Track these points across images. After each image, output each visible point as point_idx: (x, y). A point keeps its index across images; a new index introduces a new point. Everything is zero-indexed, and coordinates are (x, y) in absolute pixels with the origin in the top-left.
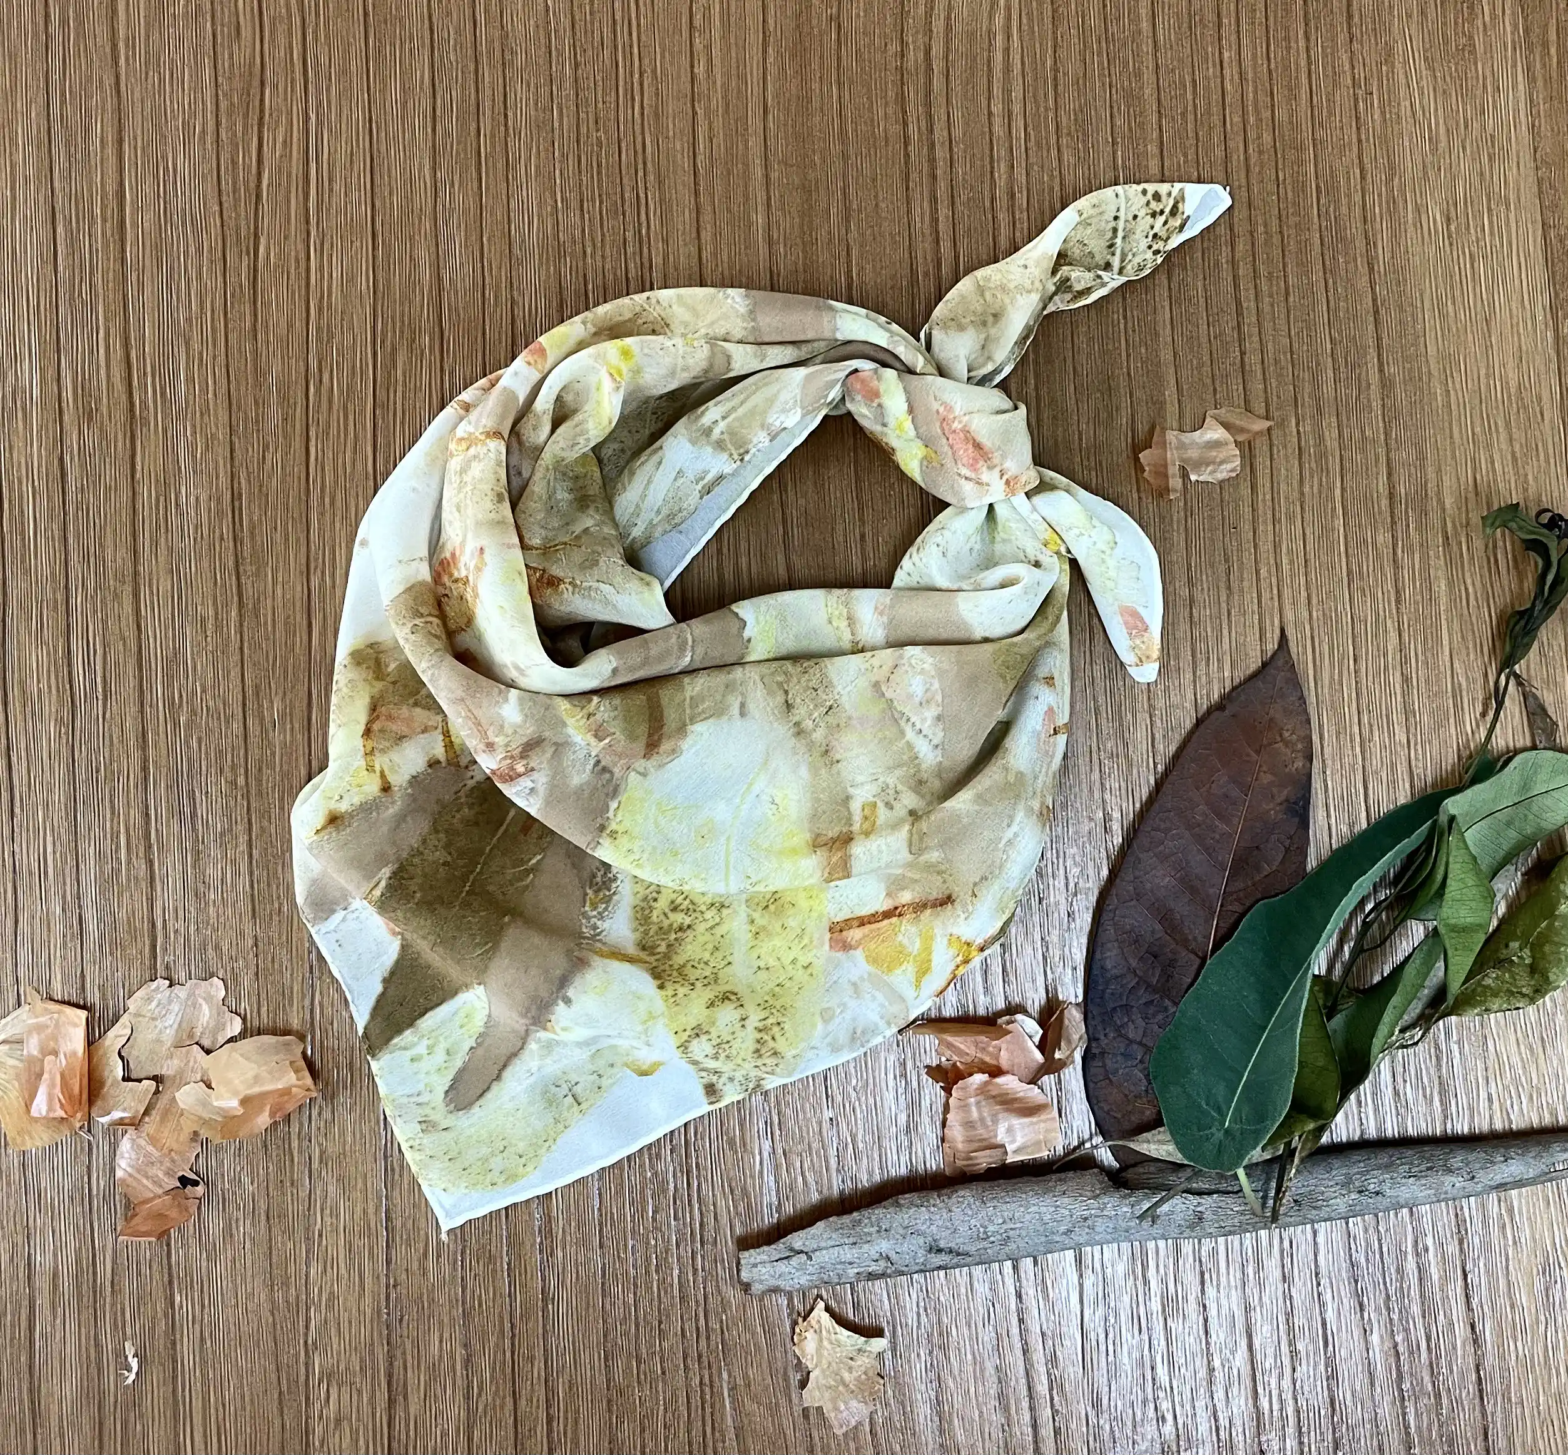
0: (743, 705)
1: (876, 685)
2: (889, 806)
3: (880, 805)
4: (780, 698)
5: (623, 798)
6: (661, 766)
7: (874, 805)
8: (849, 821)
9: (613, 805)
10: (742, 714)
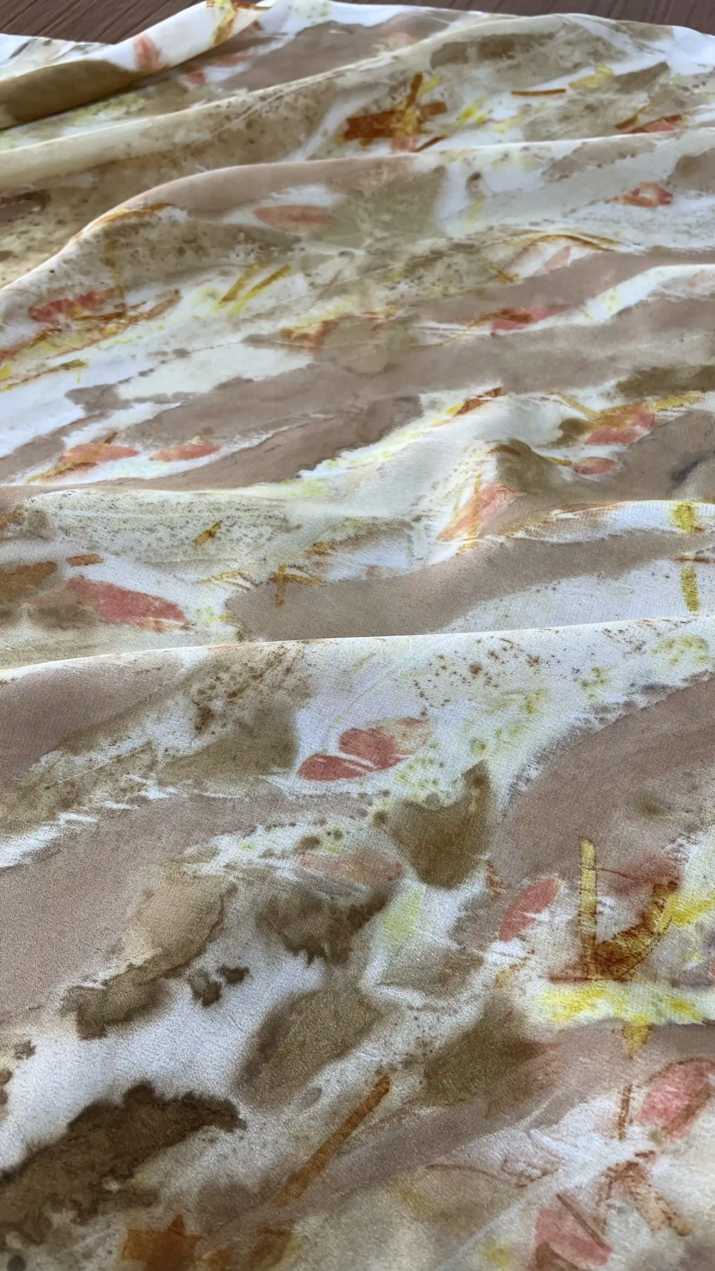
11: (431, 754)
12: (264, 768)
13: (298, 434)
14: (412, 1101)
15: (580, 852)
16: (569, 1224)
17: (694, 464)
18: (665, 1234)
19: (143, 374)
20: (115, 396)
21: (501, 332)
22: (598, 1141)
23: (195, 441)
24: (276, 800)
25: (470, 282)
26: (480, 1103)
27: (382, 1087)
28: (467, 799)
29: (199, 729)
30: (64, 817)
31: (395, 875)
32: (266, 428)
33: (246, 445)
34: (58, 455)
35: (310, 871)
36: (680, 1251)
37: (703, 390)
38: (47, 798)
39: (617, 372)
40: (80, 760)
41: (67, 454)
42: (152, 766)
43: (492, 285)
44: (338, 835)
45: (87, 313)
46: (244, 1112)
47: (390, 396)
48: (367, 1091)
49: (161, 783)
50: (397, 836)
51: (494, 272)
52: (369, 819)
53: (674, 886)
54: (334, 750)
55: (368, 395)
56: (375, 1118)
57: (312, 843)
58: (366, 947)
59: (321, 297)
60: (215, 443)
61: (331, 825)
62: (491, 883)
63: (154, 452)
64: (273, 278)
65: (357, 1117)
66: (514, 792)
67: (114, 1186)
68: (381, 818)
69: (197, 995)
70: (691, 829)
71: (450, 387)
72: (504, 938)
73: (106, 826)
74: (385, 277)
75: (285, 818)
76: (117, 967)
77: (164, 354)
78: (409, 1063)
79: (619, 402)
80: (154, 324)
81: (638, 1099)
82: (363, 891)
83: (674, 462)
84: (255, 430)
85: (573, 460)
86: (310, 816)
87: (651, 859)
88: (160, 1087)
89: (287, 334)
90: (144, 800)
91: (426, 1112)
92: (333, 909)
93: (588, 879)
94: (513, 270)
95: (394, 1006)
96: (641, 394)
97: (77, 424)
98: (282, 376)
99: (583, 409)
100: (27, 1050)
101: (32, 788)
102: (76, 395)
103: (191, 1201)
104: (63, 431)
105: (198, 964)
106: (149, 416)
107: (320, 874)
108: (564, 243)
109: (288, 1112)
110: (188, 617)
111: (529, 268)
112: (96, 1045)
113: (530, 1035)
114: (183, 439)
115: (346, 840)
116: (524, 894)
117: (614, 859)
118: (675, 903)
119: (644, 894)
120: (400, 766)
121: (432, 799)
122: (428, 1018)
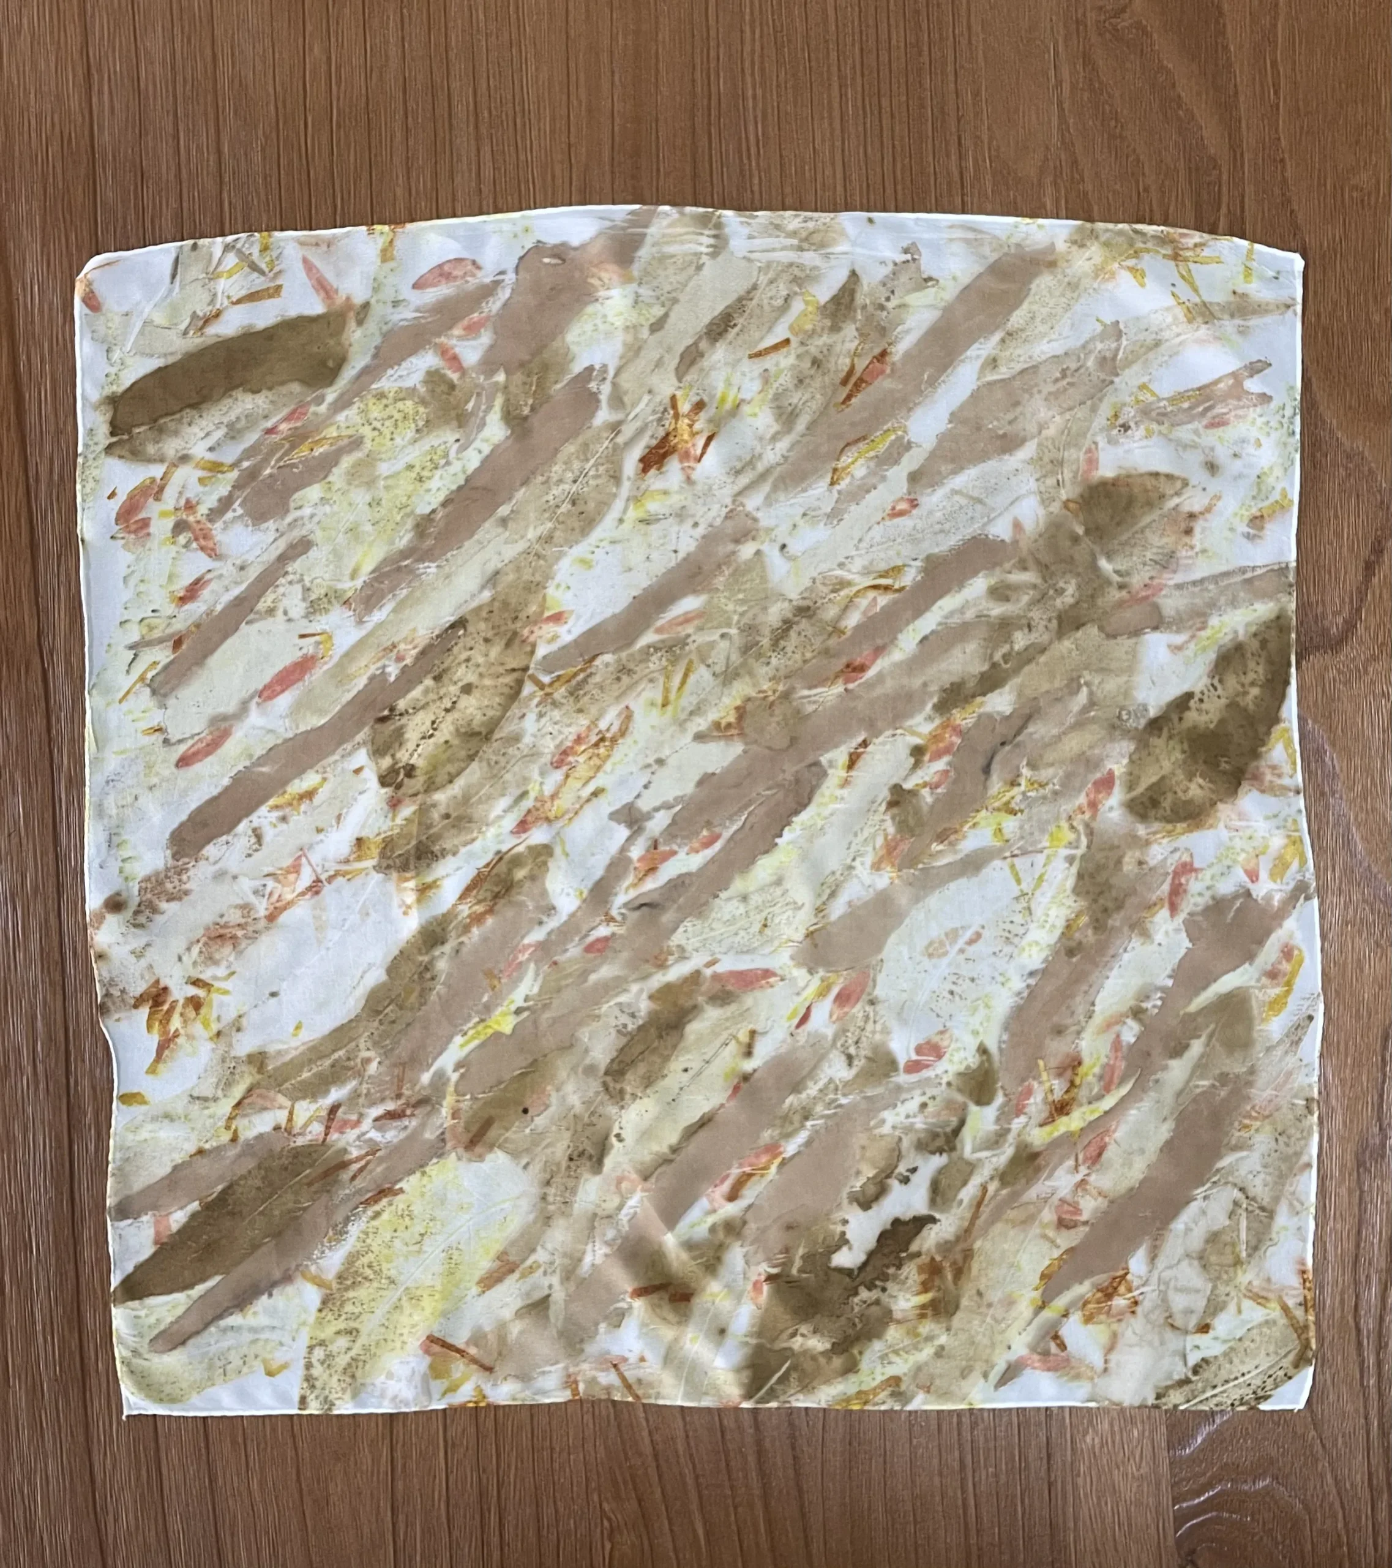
0: (528, 1164)
1: (595, 1215)
2: (545, 1273)
3: (541, 1270)
4: (548, 1176)
5: (442, 1161)
6: (470, 1160)
7: (539, 1266)
8: (524, 1260)
9: (435, 1160)
10: (525, 1167)
11: (959, 1045)
12: (887, 1076)
13: (762, 810)
14: (997, 1191)
15: (1037, 1065)
16: (1066, 1207)
17: (992, 758)
18: (1100, 1199)
19: (646, 787)
20: (639, 810)
21: (851, 686)
22: (1069, 1176)
23: (705, 833)
24: (899, 1088)
25: (817, 643)
26: (1023, 1181)
27: (984, 1189)
28: (982, 1063)
29: (850, 1065)
30: (809, 1124)
31: (964, 1108)
32: (741, 810)
33: (735, 827)
34: (632, 868)
35: (930, 1120)
36: (1106, 1203)
37: (984, 694)
38: (797, 1118)
39: (931, 697)
40: (803, 1096)
41: (637, 865)
42: (836, 1089)
43: (832, 642)
44: (934, 1098)
45: (583, 748)
46: (937, 1216)
47: (803, 764)
48: (980, 1194)
49: (844, 1095)
50: (960, 1090)
51: (830, 629)
52: (944, 1086)
53: (1080, 1064)
54: (914, 1057)
55: (790, 770)
56: (986, 1202)
57: (924, 1105)
58: (962, 1142)
59: (724, 684)
60: (717, 830)
61: (929, 1094)
62: (1006, 1095)
63: (686, 849)
64: (686, 676)
65: (979, 1204)
66: (1000, 1049)
67: (904, 1255)
68: (949, 1084)
69: (901, 1182)
70: (1079, 1033)
71: (836, 746)
72: (1017, 1116)
73: (830, 1123)
74: (759, 656)
75: (908, 1096)
76: (862, 1180)
77: (649, 766)
78: (992, 1178)
79: (938, 721)
80: (628, 740)
81: (1081, 1157)
82: (954, 1121)
83: (981, 761)
84: (736, 814)
85: (927, 779)
86: (918, 1092)
87: (1068, 1055)
88: (902, 1218)
89: (717, 725)
90: (840, 1106)
91: (1004, 1192)
92: (945, 1134)
93: (1044, 1076)
94: (843, 624)
95: (979, 1160)
96: (949, 710)
97: (630, 840)
98: (732, 764)
99: (919, 735)
100: (845, 1222)
101: (787, 1115)
102: (614, 816)
103: (933, 1250)
104: (624, 849)
105: (897, 1171)
106: (668, 821)
107: (934, 1120)
108: (871, 594)
109: (954, 1211)
110: (779, 972)
111: (853, 620)
112: (870, 1212)
113: (1037, 1150)
114: (698, 833)
115: (938, 1099)
116: (1021, 1093)
117: (1053, 1063)
118: (1082, 1070)
119: (1069, 1073)
120: (947, 1056)
121: (968, 1067)
122: (994, 1159)
